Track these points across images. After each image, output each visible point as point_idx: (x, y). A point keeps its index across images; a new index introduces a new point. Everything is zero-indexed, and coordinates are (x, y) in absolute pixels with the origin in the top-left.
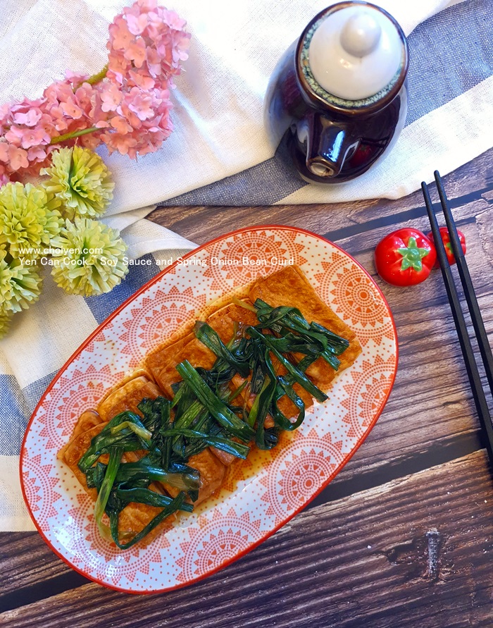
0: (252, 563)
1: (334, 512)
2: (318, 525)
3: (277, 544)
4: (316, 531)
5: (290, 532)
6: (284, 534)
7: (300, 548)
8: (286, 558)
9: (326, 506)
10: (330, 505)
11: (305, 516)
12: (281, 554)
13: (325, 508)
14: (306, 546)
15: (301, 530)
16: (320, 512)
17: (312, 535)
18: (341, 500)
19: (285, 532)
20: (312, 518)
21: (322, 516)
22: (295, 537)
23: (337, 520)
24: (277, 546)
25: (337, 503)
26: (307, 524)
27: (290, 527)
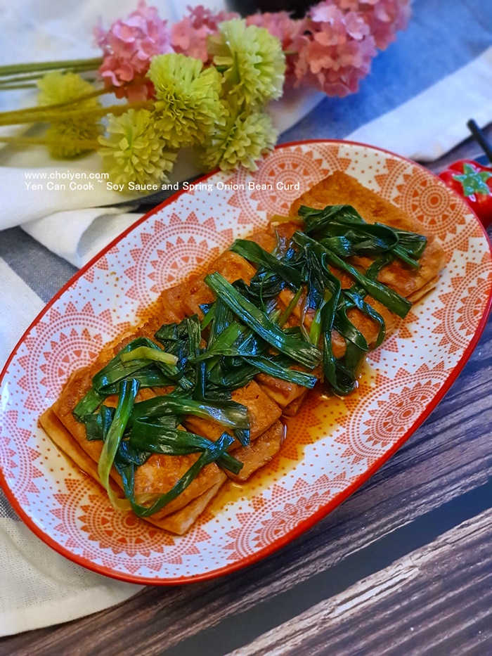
0: (373, 637)
1: (478, 535)
2: (459, 558)
3: (404, 599)
4: (459, 568)
5: (419, 576)
6: (411, 582)
7: (443, 600)
8: (425, 619)
9: (462, 527)
10: (468, 525)
11: (436, 548)
12: (415, 615)
13: (462, 530)
14: (451, 594)
15: (435, 570)
16: (456, 538)
17: (455, 576)
18: (482, 515)
19: (411, 578)
20: (446, 548)
21: (461, 543)
22: (427, 583)
23: (486, 546)
24: (405, 603)
25: (477, 521)
26: (441, 559)
27: (416, 569)
